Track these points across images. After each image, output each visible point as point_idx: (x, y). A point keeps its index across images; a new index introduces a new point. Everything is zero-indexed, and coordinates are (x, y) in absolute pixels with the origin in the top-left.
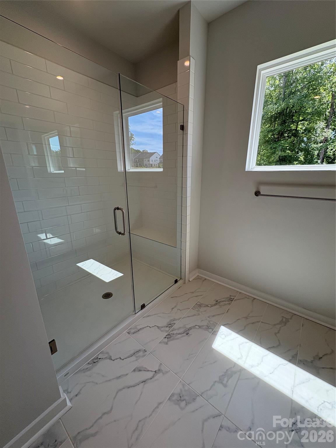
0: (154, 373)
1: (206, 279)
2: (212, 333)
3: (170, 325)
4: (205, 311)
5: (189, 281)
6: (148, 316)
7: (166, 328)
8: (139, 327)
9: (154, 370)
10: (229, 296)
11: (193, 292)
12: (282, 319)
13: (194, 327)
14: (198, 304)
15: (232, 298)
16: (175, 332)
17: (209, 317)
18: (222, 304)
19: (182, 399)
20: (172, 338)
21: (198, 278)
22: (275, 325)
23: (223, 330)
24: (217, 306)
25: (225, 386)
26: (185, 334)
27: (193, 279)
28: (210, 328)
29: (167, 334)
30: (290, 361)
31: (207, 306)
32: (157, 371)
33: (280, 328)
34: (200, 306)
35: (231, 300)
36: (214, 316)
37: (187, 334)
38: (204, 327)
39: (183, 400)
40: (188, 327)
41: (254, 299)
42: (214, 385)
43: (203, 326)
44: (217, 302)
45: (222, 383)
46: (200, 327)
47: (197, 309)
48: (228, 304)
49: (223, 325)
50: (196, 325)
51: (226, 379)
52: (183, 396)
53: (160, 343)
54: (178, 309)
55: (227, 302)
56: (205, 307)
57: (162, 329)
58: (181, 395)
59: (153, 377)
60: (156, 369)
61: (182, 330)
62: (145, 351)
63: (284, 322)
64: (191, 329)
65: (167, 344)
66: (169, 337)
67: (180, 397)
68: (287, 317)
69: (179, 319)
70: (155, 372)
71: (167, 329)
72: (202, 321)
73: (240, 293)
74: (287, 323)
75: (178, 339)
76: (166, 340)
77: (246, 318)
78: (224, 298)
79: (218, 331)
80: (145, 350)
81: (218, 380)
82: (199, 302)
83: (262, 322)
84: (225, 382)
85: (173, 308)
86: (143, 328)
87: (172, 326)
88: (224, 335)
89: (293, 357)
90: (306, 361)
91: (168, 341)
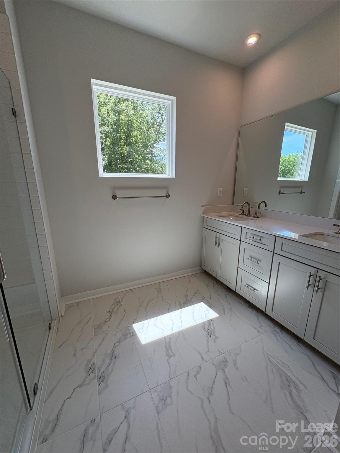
0: (126, 419)
1: (78, 303)
2: (133, 336)
3: (90, 370)
4: (109, 327)
5: (62, 316)
6: (51, 393)
7: (89, 377)
8: (53, 417)
9: (124, 418)
10: (114, 301)
11: (79, 323)
12: (157, 290)
13: (115, 346)
14: (96, 327)
15: (118, 300)
16: (103, 369)
17: (117, 328)
18: (115, 310)
19: (164, 398)
20: (106, 376)
21: (69, 307)
22: (157, 296)
23: (136, 326)
24: (114, 315)
25: (174, 355)
26: (114, 360)
27: (65, 312)
28: (128, 334)
29: (97, 380)
30: (181, 308)
31: (106, 322)
32: (126, 414)
33: (161, 295)
34: (100, 327)
35: (118, 302)
36: (119, 324)
37: (116, 358)
38: (122, 338)
39: (167, 398)
40: (109, 351)
41: (132, 290)
42: (169, 363)
43: (120, 338)
44: (111, 313)
45: (171, 356)
46: (119, 342)
47: (100, 332)
48: (119, 307)
49: (133, 324)
50: (115, 344)
51: (170, 352)
52: (163, 396)
53: (99, 394)
54: (82, 350)
55: (118, 306)
56: (104, 324)
57: (86, 382)
58: (162, 398)
59: (129, 423)
60: (124, 414)
61: (108, 361)
62: (93, 421)
63: (159, 291)
64: (114, 350)
65: (108, 386)
66: (102, 379)
67: (163, 400)
68: (158, 287)
69: (93, 356)
70: (126, 417)
71: (92, 375)
72: (115, 336)
73: (119, 293)
74: (161, 290)
75: (112, 370)
76: (103, 384)
77: (140, 305)
78: (113, 305)
79: (134, 331)
80: (91, 421)
81: (167, 358)
82: (95, 325)
83: (151, 300)
84: (171, 354)
85: (75, 354)
86: (61, 409)
87: (94, 368)
88: (141, 329)
89: (180, 305)
90: (185, 301)
91: (105, 383)
